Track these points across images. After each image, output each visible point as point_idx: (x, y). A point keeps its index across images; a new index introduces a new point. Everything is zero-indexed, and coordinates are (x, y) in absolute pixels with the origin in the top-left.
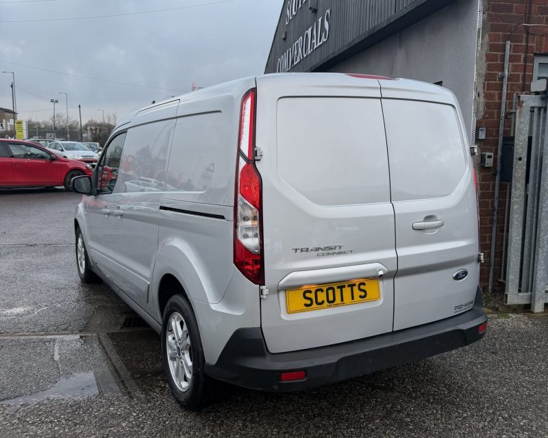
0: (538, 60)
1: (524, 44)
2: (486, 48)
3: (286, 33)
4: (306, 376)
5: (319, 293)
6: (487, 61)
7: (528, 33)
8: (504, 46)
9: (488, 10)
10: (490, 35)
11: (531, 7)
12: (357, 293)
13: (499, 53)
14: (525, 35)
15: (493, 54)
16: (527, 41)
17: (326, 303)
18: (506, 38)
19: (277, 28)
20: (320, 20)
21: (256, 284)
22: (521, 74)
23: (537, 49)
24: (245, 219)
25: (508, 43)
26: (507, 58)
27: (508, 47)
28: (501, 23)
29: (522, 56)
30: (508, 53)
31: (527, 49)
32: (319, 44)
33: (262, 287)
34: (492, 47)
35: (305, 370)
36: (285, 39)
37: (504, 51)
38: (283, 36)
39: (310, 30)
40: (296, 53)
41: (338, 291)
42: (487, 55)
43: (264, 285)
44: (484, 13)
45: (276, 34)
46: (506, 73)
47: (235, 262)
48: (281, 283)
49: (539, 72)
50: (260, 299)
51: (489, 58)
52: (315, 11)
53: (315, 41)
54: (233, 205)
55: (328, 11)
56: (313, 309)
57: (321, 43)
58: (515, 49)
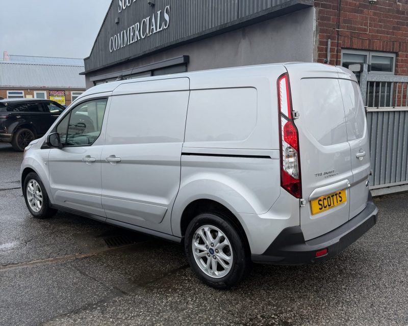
0: (343, 51)
1: (336, 41)
2: (318, 43)
3: (119, 19)
4: (328, 251)
5: (325, 200)
6: (318, 51)
7: (338, 35)
8: (327, 42)
9: (318, 19)
10: (319, 35)
11: (339, 19)
12: (339, 199)
13: (324, 47)
14: (337, 36)
15: (321, 47)
16: (338, 40)
17: (328, 207)
18: (329, 37)
19: (107, 14)
20: (159, 12)
21: (297, 198)
22: (335, 60)
23: (343, 45)
24: (288, 156)
25: (329, 40)
26: (329, 50)
27: (329, 43)
28: (325, 28)
29: (336, 49)
30: (329, 46)
31: (338, 45)
32: (158, 30)
33: (301, 200)
34: (321, 43)
35: (327, 248)
36: (118, 23)
37: (327, 45)
38: (116, 21)
39: (148, 18)
40: (132, 34)
41: (331, 198)
42: (318, 48)
43: (302, 198)
44: (316, 21)
45: (106, 18)
46: (329, 59)
47: (282, 185)
48: (310, 196)
49: (343, 59)
50: (300, 207)
51: (320, 49)
52: (153, 5)
53: (154, 27)
54: (278, 148)
55: (169, 7)
56: (323, 211)
57: (161, 29)
58: (332, 44)
